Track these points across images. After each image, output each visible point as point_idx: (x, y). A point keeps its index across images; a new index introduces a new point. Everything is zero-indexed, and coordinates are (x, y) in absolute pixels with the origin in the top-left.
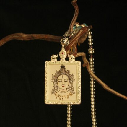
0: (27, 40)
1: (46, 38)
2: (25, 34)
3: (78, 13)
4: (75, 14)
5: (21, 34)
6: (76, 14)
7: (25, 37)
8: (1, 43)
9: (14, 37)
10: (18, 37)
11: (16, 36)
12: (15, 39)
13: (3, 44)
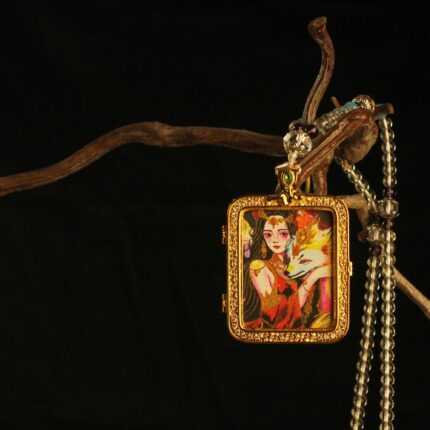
0: (175, 145)
1: (237, 140)
2: (168, 126)
3: (331, 61)
4: (322, 67)
5: (157, 126)
6: (325, 68)
7: (168, 136)
8: (93, 155)
9: (131, 133)
10: (145, 134)
11: (138, 133)
12: (137, 141)
13: (97, 158)
